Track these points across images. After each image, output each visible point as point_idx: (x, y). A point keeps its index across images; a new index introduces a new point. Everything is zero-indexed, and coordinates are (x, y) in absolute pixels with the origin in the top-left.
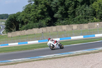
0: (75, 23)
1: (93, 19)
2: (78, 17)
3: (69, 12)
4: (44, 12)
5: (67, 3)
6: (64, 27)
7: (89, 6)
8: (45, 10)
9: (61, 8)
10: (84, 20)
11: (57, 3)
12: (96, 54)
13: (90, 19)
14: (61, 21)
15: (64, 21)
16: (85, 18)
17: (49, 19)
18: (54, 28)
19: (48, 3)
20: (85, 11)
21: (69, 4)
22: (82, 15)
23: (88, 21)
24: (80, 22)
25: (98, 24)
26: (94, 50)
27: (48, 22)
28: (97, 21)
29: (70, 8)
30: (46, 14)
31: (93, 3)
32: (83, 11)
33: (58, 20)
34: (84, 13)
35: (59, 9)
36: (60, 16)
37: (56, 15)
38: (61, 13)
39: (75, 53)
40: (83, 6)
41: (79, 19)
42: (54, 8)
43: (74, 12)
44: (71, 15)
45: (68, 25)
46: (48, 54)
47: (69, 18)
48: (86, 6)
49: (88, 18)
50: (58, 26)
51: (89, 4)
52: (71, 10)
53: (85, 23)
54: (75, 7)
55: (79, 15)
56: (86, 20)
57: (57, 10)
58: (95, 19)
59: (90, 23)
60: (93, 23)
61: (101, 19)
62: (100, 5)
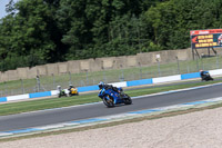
0: (109, 54)
1: (147, 46)
2: (114, 41)
3: (93, 30)
4: (41, 31)
5: (90, 10)
6: (85, 64)
7: (137, 16)
8: (42, 28)
9: (77, 23)
10: (127, 47)
11: (67, 12)
13: (140, 46)
14: (78, 51)
15: (84, 51)
16: (130, 43)
17: (50, 46)
18: (62, 67)
19: (48, 11)
20: (130, 27)
21: (95, 13)
22: (123, 36)
23: (137, 48)
24: (119, 51)
25: (158, 56)
27: (49, 54)
28: (156, 50)
29: (97, 23)
30: (45, 35)
31: (146, 10)
32: (125, 29)
33: (72, 49)
34: (127, 33)
35: (73, 24)
36: (76, 40)
37: (65, 39)
38: (77, 34)
40: (126, 16)
41: (116, 45)
42: (62, 22)
43: (106, 31)
44: (99, 37)
45: (92, 60)
47: (94, 43)
48: (131, 16)
49: (137, 43)
50: (71, 62)
51: (138, 13)
52: (98, 26)
53: (131, 53)
54: (108, 19)
55: (116, 37)
56: (132, 48)
57: (69, 26)
58: (152, 44)
59: (140, 55)
60: (147, 54)
61: (166, 44)
62: (163, 13)
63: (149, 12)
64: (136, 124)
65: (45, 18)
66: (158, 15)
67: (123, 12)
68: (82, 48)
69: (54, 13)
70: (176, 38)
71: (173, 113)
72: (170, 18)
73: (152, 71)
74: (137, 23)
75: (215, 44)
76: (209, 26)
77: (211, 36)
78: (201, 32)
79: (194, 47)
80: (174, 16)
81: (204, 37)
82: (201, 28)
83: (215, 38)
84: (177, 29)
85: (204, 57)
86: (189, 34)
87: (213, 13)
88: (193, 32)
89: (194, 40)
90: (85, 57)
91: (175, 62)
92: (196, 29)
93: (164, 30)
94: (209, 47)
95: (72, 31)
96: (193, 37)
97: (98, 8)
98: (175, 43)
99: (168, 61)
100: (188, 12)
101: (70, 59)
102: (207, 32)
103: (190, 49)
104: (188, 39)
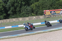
0: (21, 17)
1: (31, 15)
2: (22, 13)
3: (16, 10)
4: (2, 10)
5: (16, 5)
6: (14, 20)
7: (29, 6)
8: (3, 9)
9: (12, 8)
10: (26, 15)
11: (9, 5)
12: (34, 35)
13: (30, 14)
14: (12, 16)
15: (14, 16)
16: (27, 14)
17: (5, 15)
18: (8, 20)
19: (4, 5)
20: (27, 9)
21: (17, 5)
22: (25, 12)
23: (29, 15)
24: (23, 16)
25: (35, 17)
26: (33, 33)
27: (4, 17)
28: (34, 16)
29: (18, 8)
30: (3, 12)
32: (25, 10)
33: (11, 15)
34: (26, 11)
35: (11, 8)
36: (12, 13)
37: (9, 13)
39: (21, 35)
40: (26, 6)
42: (8, 8)
43: (20, 10)
44: (18, 12)
45: (16, 18)
46: (5, 36)
47: (17, 14)
48: (27, 6)
49: (29, 14)
50: (10, 19)
51: (29, 5)
52: (18, 9)
53: (27, 17)
54: (21, 7)
55: (23, 12)
56: (27, 15)
57: (10, 9)
58: (33, 14)
59: (30, 17)
60: (32, 17)
61: (37, 14)
62: (36, 5)
63: (32, 5)
64: (28, 36)
65: (3, 7)
66: (35, 6)
67: (25, 5)
68: (13, 15)
69: (6, 6)
70: (40, 12)
71: (39, 33)
72: (38, 7)
73: (33, 21)
74: (29, 8)
75: (51, 14)
76: (49, 9)
77: (50, 12)
78: (47, 11)
79: (45, 15)
80: (39, 6)
81: (48, 12)
82: (47, 10)
83: (51, 12)
84: (40, 10)
85: (47, 18)
86: (43, 11)
87: (50, 5)
88: (44, 11)
89: (45, 13)
90: (14, 18)
91: (39, 19)
92: (45, 10)
93: (36, 10)
94: (49, 15)
95: (11, 10)
96: (45, 12)
97: (18, 4)
98: (39, 14)
99: (37, 19)
100: (43, 5)
101: (10, 18)
102: (48, 11)
103: (44, 15)
104: (43, 13)
